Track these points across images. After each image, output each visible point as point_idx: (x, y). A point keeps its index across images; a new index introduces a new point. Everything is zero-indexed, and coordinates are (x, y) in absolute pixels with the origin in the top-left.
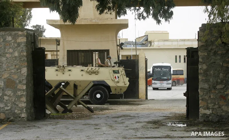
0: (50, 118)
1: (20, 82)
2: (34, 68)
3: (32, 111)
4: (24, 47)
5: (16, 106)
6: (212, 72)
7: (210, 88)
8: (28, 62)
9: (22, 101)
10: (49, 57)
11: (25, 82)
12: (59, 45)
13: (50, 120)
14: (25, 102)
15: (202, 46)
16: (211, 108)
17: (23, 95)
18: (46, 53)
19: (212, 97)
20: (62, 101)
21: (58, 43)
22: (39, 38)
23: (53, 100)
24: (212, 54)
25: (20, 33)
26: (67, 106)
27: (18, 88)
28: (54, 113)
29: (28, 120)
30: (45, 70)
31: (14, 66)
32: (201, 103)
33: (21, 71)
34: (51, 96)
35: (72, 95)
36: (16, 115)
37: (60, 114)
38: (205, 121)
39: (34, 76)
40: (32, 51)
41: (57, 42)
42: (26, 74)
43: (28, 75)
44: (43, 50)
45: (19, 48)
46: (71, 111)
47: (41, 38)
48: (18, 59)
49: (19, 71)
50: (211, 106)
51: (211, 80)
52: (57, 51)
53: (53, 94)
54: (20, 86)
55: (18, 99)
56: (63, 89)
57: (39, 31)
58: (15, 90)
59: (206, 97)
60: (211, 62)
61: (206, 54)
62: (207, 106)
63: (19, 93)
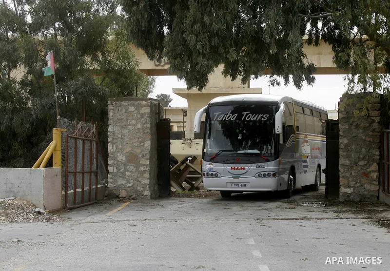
0: (176, 196)
1: (143, 157)
2: (158, 140)
3: (156, 188)
4: (148, 118)
5: (138, 182)
6: (353, 147)
7: (351, 164)
8: (151, 134)
9: (144, 178)
10: (175, 129)
11: (148, 156)
12: (186, 116)
13: (176, 198)
14: (148, 179)
15: (343, 118)
16: (353, 187)
17: (145, 170)
18: (171, 124)
19: (353, 174)
20: (189, 178)
21: (185, 114)
22: (164, 108)
23: (179, 176)
24: (353, 127)
25: (144, 103)
26: (194, 182)
27: (141, 163)
28: (180, 191)
29: (152, 198)
30: (170, 143)
31: (137, 139)
32: (342, 181)
33: (144, 145)
34: (177, 171)
35: (200, 172)
36: (139, 193)
37: (187, 192)
38: (345, 200)
39: (158, 150)
40: (157, 123)
41: (184, 112)
42: (149, 148)
43: (151, 150)
44: (168, 122)
45: (143, 119)
46: (198, 189)
47: (166, 108)
48: (141, 131)
49: (142, 144)
50: (352, 184)
51: (352, 155)
52: (184, 122)
53: (179, 170)
54: (143, 161)
55: (140, 175)
56: (190, 164)
57: (164, 100)
58: (138, 166)
59: (347, 174)
60: (352, 136)
61: (347, 127)
62: (348, 183)
63: (142, 168)
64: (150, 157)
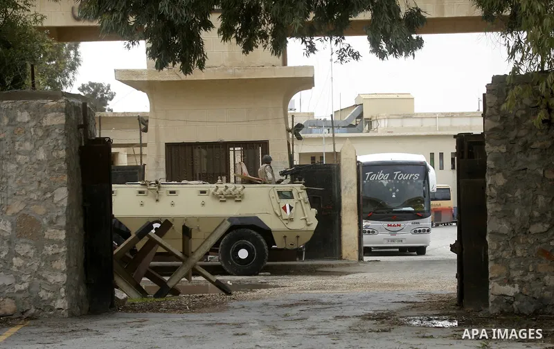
0: (126, 309)
1: (51, 223)
2: (84, 186)
3: (82, 292)
4: (61, 137)
5: (42, 281)
6: (518, 194)
7: (513, 231)
8: (70, 173)
9: (55, 270)
10: (123, 159)
11: (62, 222)
12: (146, 130)
13: (126, 315)
14: (63, 272)
15: (494, 129)
16: (518, 281)
17: (58, 253)
18: (114, 150)
19: (519, 253)
20: (155, 268)
21: (143, 127)
22: (98, 114)
23: (133, 263)
24: (517, 149)
25: (50, 103)
26: (167, 278)
27: (46, 237)
28: (135, 297)
29: (72, 315)
30: (111, 192)
31: (36, 184)
32: (493, 270)
33: (52, 197)
34: (128, 255)
35: (180, 254)
36: (43, 304)
37: (151, 299)
38: (502, 312)
39: (84, 208)
40: (81, 147)
41: (142, 122)
42: (65, 203)
43: (69, 207)
44: (106, 144)
45: (49, 140)
46: (175, 292)
47: (102, 114)
48: (46, 166)
49: (49, 195)
50: (516, 275)
51: (517, 212)
52: (142, 145)
53: (133, 251)
54: (50, 233)
55: (46, 265)
56: (157, 238)
57: (96, 97)
58: (39, 242)
59: (505, 253)
60: (516, 168)
61: (504, 150)
62: (508, 274)
63: (50, 249)
64: (67, 224)
